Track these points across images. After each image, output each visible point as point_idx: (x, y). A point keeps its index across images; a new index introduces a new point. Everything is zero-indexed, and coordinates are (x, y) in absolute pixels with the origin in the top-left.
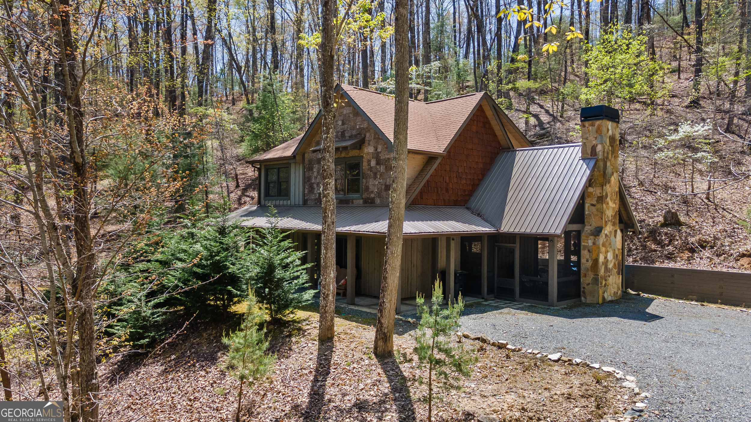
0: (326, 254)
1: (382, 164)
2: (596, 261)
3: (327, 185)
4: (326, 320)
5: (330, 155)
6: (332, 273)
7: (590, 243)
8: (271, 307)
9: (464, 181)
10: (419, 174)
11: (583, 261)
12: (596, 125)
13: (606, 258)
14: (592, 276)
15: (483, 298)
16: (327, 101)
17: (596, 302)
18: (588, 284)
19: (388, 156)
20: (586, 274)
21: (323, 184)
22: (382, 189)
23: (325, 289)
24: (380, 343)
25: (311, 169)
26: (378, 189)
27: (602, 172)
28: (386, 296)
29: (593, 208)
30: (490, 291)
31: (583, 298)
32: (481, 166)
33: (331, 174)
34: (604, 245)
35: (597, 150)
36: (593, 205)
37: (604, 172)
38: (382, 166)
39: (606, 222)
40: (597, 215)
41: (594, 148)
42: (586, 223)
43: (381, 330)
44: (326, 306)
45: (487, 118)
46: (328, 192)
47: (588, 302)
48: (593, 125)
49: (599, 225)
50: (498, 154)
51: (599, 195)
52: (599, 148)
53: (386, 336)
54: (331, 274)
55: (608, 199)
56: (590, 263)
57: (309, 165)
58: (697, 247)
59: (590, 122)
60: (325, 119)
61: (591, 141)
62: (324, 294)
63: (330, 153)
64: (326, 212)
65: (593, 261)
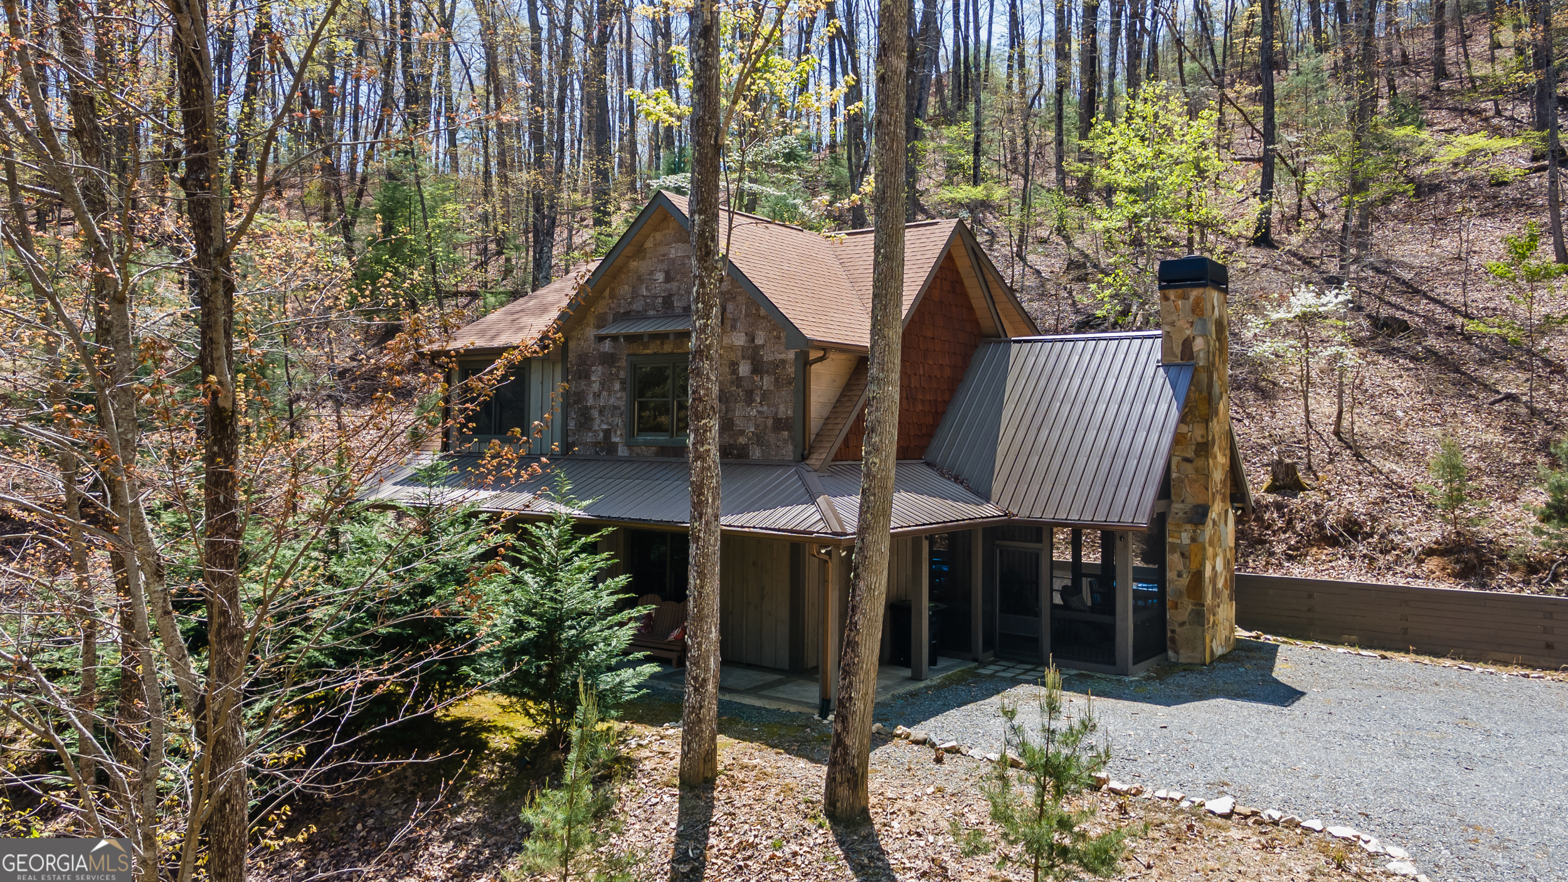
0: (702, 587)
1: (767, 372)
2: (1198, 575)
3: (705, 431)
4: (702, 739)
5: (711, 365)
6: (713, 630)
7: (1185, 538)
8: (553, 708)
9: (919, 407)
10: (842, 395)
11: (1171, 575)
12: (1192, 298)
13: (1214, 568)
14: (1190, 607)
15: (975, 660)
16: (707, 246)
17: (1198, 661)
18: (1182, 624)
19: (783, 356)
20: (1176, 603)
21: (696, 431)
22: (766, 427)
23: (699, 667)
24: (843, 792)
25: (584, 375)
26: (757, 426)
27: (1205, 394)
28: (857, 685)
29: (1188, 466)
30: (988, 644)
31: (1170, 653)
32: (948, 372)
33: (712, 407)
34: (1211, 544)
35: (1195, 349)
36: (1188, 460)
37: (1210, 394)
38: (766, 378)
39: (1213, 494)
40: (1196, 481)
41: (1187, 344)
42: (1173, 498)
43: (845, 761)
44: (701, 707)
45: (958, 272)
46: (706, 447)
47: (1181, 660)
48: (1185, 297)
49: (1200, 501)
50: (976, 346)
51: (1200, 440)
52: (1199, 344)
53: (856, 775)
54: (711, 632)
55: (1216, 448)
56: (1185, 581)
57: (579, 365)
58: (1342, 535)
59: (1180, 291)
60: (702, 285)
61: (1181, 330)
62: (696, 679)
63: (711, 360)
64: (702, 494)
65: (1193, 576)
